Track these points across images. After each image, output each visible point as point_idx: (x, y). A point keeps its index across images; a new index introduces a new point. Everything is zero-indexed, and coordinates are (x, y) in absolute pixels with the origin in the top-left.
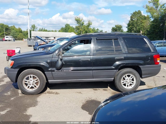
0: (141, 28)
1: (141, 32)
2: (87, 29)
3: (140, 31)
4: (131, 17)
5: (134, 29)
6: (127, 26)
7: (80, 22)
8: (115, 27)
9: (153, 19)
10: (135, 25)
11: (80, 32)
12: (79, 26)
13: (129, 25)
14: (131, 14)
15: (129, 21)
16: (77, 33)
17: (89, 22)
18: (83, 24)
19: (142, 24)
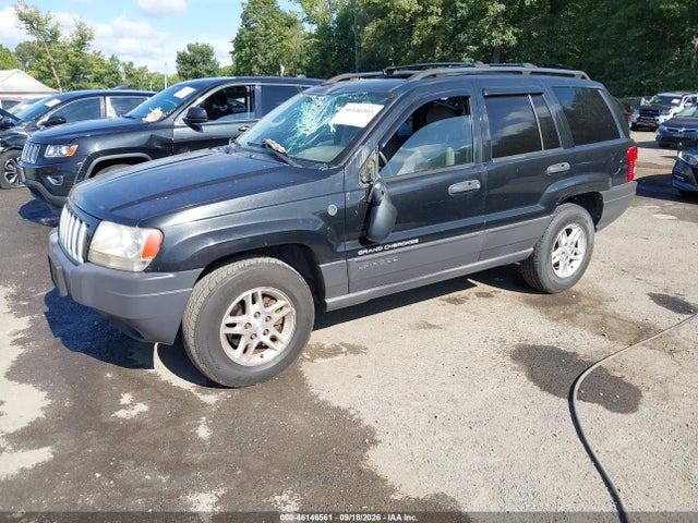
0: (281, 56)
1: (283, 69)
2: (76, 56)
3: (280, 68)
4: (245, 17)
5: (260, 60)
6: (233, 49)
7: (40, 28)
8: (188, 52)
9: (315, 27)
10: (262, 45)
11: (49, 67)
12: (40, 44)
13: (239, 44)
14: (243, 4)
15: (240, 30)
16: (36, 73)
17: (79, 28)
18: (55, 35)
19: (284, 42)
